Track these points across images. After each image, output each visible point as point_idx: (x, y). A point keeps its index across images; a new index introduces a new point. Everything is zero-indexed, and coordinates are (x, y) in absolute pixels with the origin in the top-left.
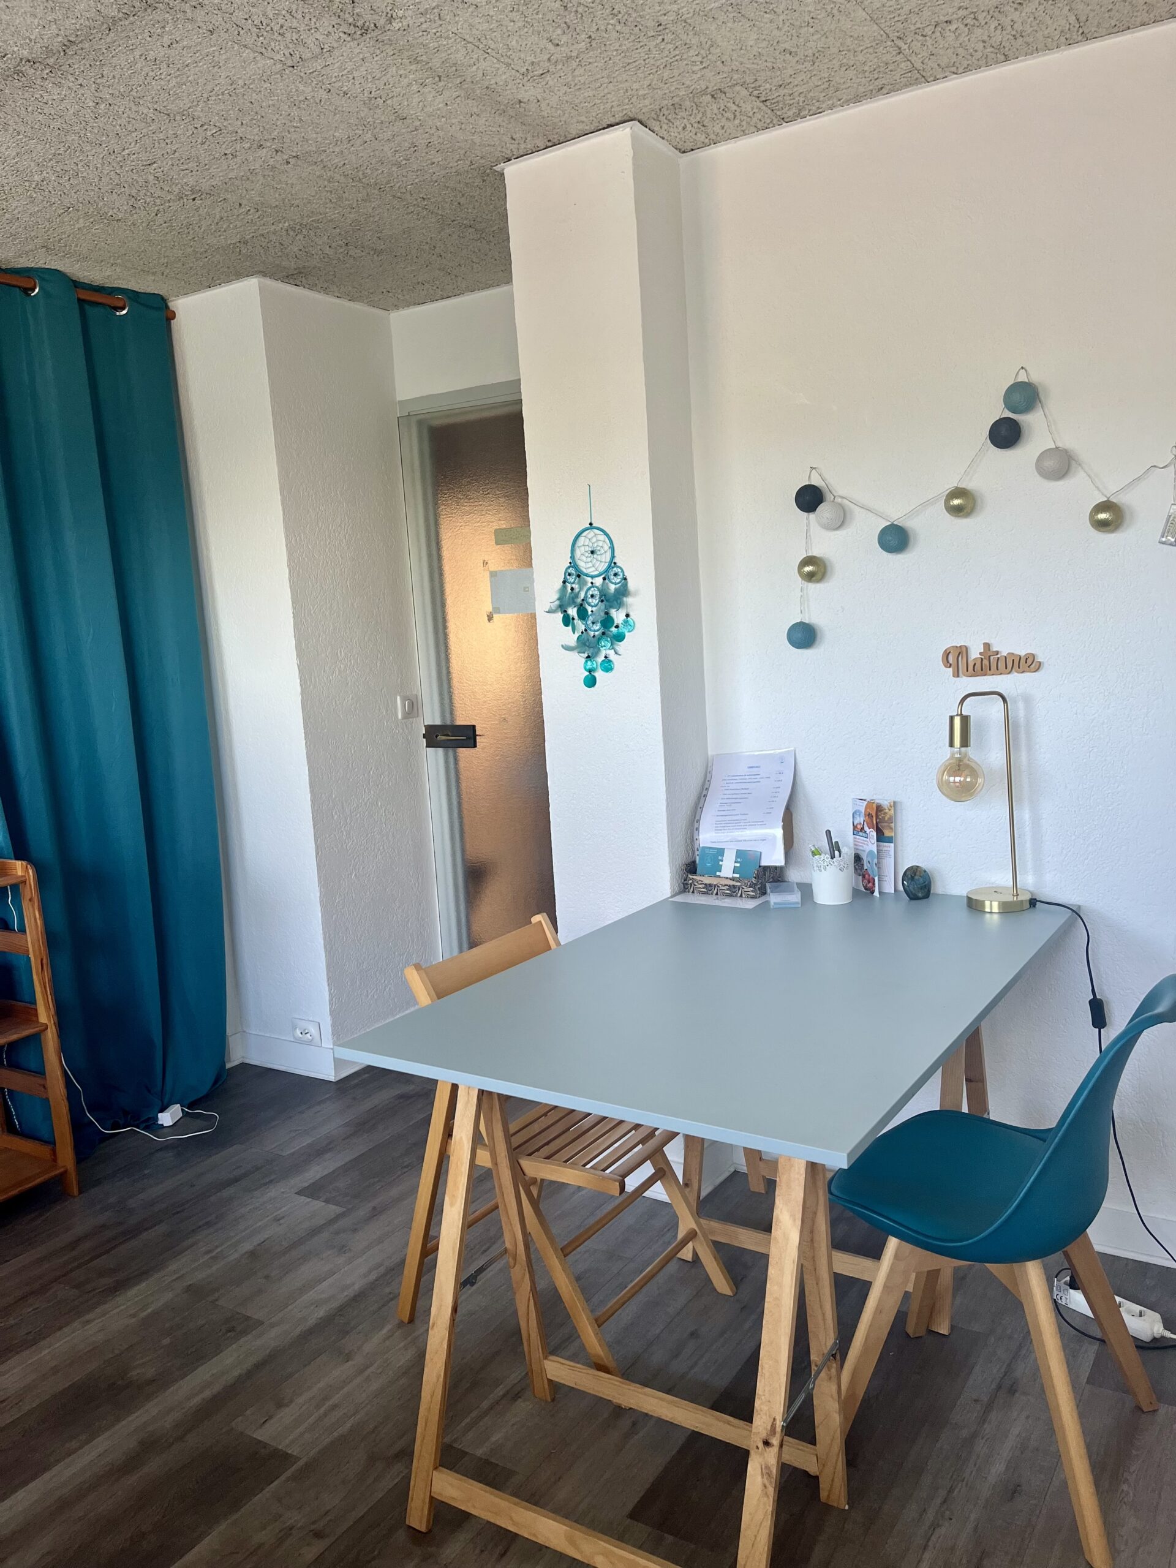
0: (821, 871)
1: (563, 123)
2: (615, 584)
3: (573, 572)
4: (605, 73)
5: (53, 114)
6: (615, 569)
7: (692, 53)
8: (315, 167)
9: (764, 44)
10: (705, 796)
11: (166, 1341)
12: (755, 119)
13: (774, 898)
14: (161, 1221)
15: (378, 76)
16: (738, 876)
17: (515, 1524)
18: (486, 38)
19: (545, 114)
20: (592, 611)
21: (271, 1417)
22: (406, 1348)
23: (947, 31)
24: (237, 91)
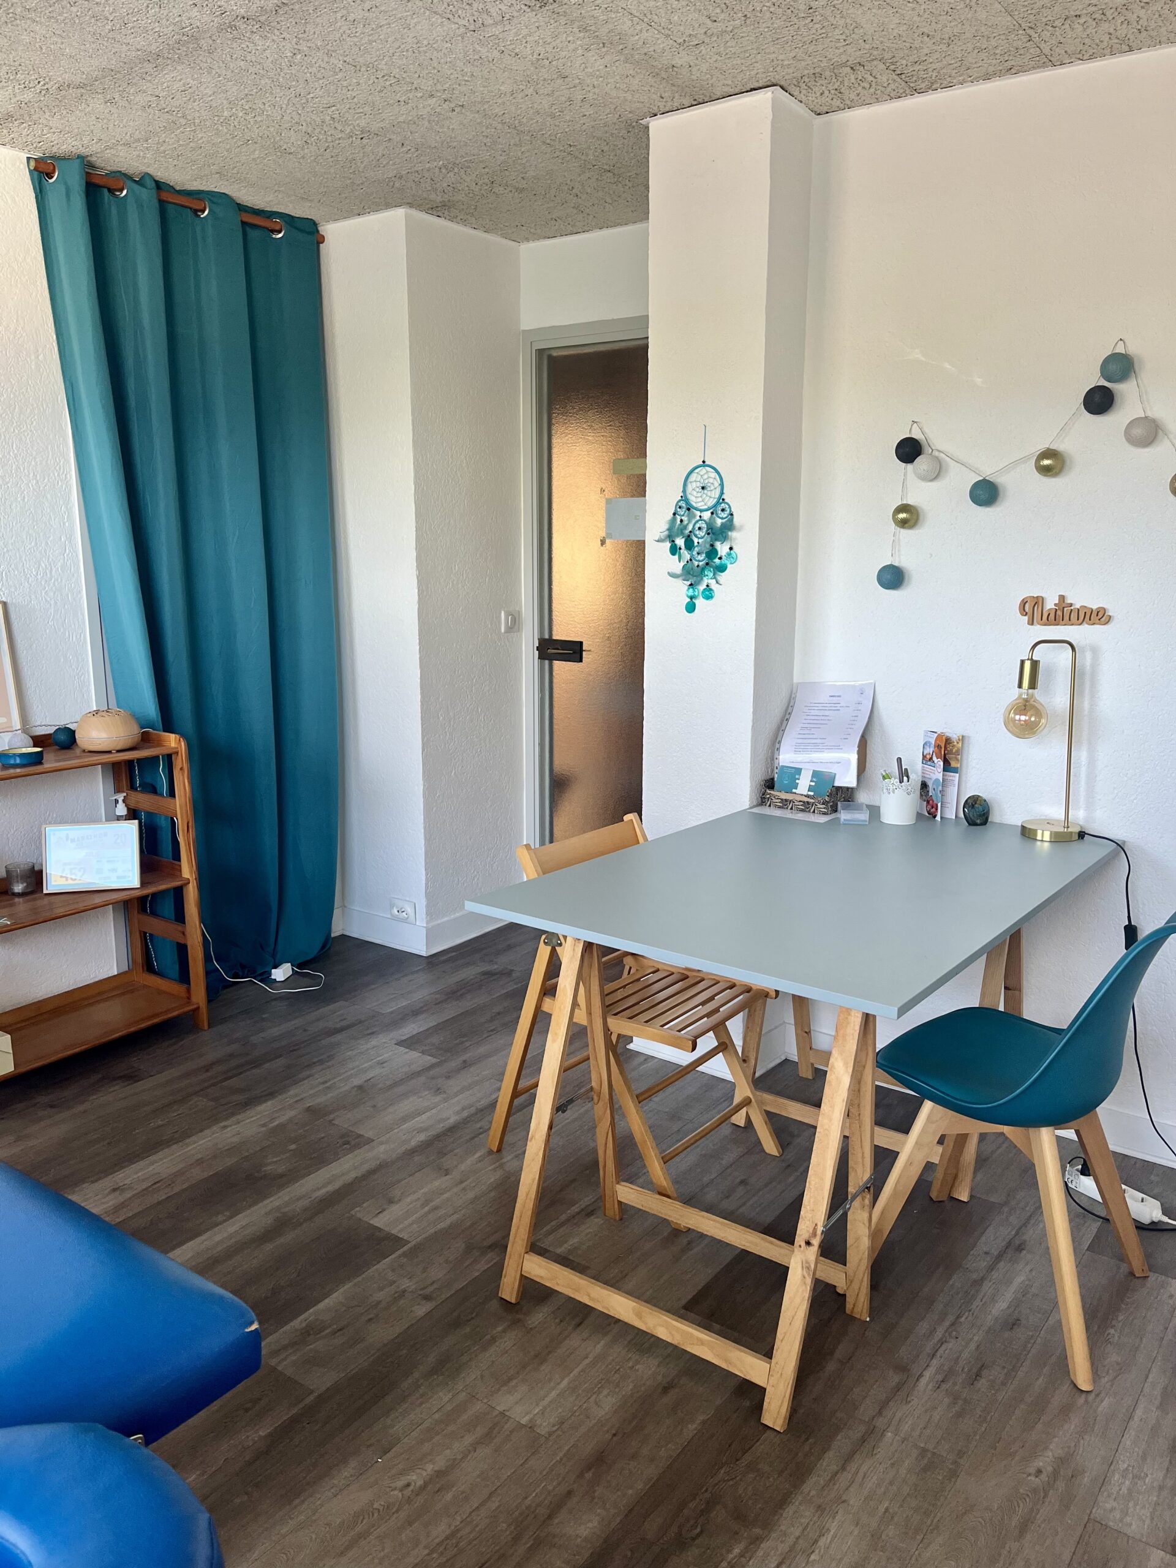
0: (889, 793)
1: (710, 85)
2: (722, 518)
3: (684, 505)
4: (754, 46)
5: (253, 60)
6: (723, 505)
7: (837, 31)
8: (477, 116)
9: (905, 27)
10: (787, 720)
11: (293, 1147)
12: (889, 89)
13: (844, 816)
14: (281, 1056)
15: (549, 41)
16: (812, 793)
17: (591, 1299)
18: (651, 14)
19: (694, 77)
20: (698, 543)
21: (384, 1210)
22: (495, 1170)
23: (1076, 23)
24: (421, 49)
